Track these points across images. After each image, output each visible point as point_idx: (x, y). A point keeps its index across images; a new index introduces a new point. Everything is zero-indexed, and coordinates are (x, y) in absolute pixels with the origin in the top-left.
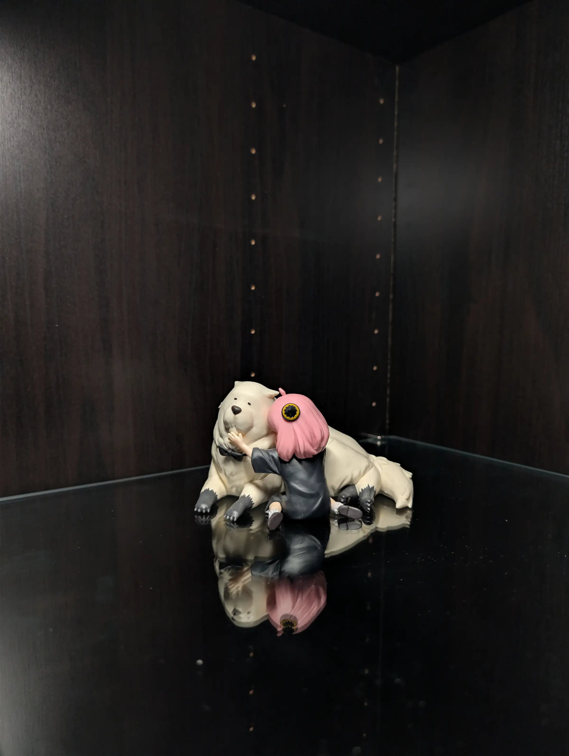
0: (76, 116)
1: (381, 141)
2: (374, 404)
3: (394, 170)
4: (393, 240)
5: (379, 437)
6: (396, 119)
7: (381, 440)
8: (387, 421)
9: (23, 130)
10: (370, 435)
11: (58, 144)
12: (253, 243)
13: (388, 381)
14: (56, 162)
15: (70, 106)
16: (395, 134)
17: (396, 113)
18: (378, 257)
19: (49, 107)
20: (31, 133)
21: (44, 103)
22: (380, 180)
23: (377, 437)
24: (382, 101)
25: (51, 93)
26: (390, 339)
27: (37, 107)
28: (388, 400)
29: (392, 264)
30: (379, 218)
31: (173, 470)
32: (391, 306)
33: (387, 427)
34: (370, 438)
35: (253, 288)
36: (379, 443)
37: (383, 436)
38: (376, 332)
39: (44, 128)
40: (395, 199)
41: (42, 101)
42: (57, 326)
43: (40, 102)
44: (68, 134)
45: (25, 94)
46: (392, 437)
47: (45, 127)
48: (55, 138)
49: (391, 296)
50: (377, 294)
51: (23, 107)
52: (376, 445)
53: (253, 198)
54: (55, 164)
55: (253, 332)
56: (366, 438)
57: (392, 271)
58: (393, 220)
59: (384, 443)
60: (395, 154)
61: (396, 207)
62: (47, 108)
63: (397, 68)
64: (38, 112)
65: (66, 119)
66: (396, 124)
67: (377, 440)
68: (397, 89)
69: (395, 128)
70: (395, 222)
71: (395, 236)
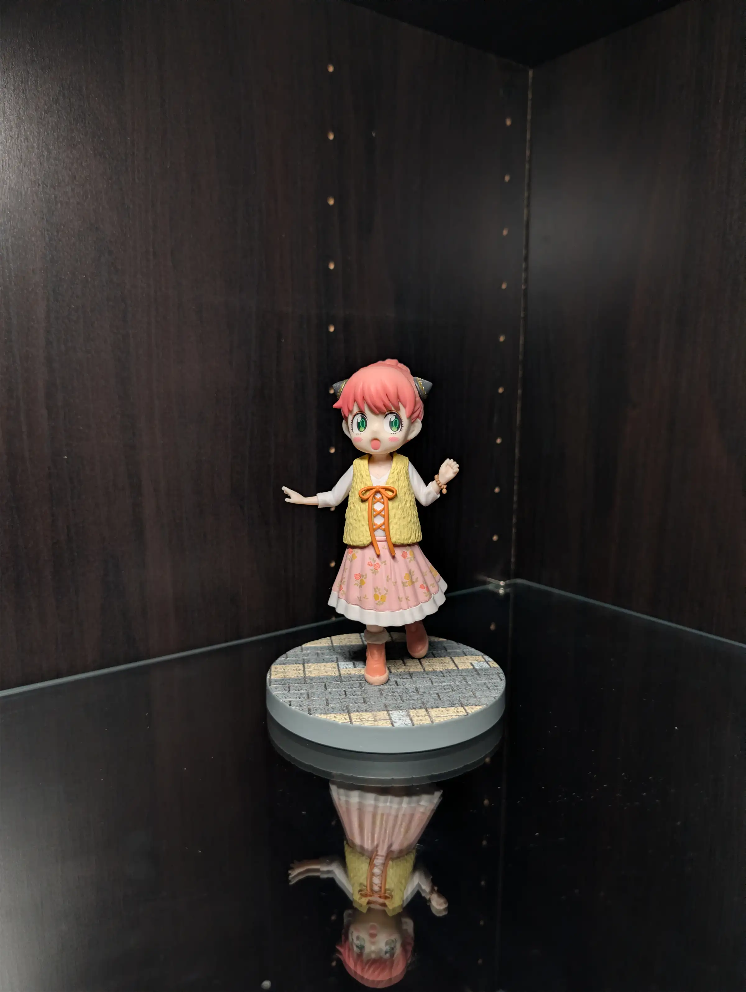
0: (83, 164)
1: (507, 178)
2: (495, 538)
3: (525, 218)
4: (522, 315)
5: (502, 583)
6: (528, 145)
7: (505, 587)
8: (513, 560)
9: (9, 189)
10: (489, 579)
11: (59, 205)
12: (332, 329)
13: (515, 506)
14: (58, 232)
15: (74, 152)
16: (527, 166)
17: (528, 137)
18: (502, 339)
19: (45, 153)
20: (21, 193)
21: (38, 148)
22: (505, 232)
23: (499, 583)
24: (508, 122)
25: (48, 134)
26: (517, 451)
27: (28, 155)
28: (514, 530)
29: (521, 349)
30: (504, 286)
31: (226, 641)
32: (519, 405)
33: (513, 567)
34: (489, 583)
36: (501, 591)
37: (507, 581)
38: (499, 441)
39: (39, 185)
40: (526, 259)
41: (35, 145)
42: (66, 457)
43: (33, 147)
44: (73, 190)
45: (10, 136)
46: (519, 581)
47: (40, 182)
48: (56, 197)
49: (520, 392)
50: (501, 390)
51: (8, 156)
52: (497, 594)
53: (332, 266)
54: (55, 234)
55: (332, 451)
56: (485, 583)
57: (521, 357)
58: (523, 287)
59: (508, 590)
60: (526, 194)
61: (526, 269)
62: (44, 156)
63: (531, 73)
64: (30, 163)
65: (70, 170)
66: (528, 153)
67: (499, 587)
68: (529, 103)
69: (527, 159)
70: (526, 290)
71: (526, 309)
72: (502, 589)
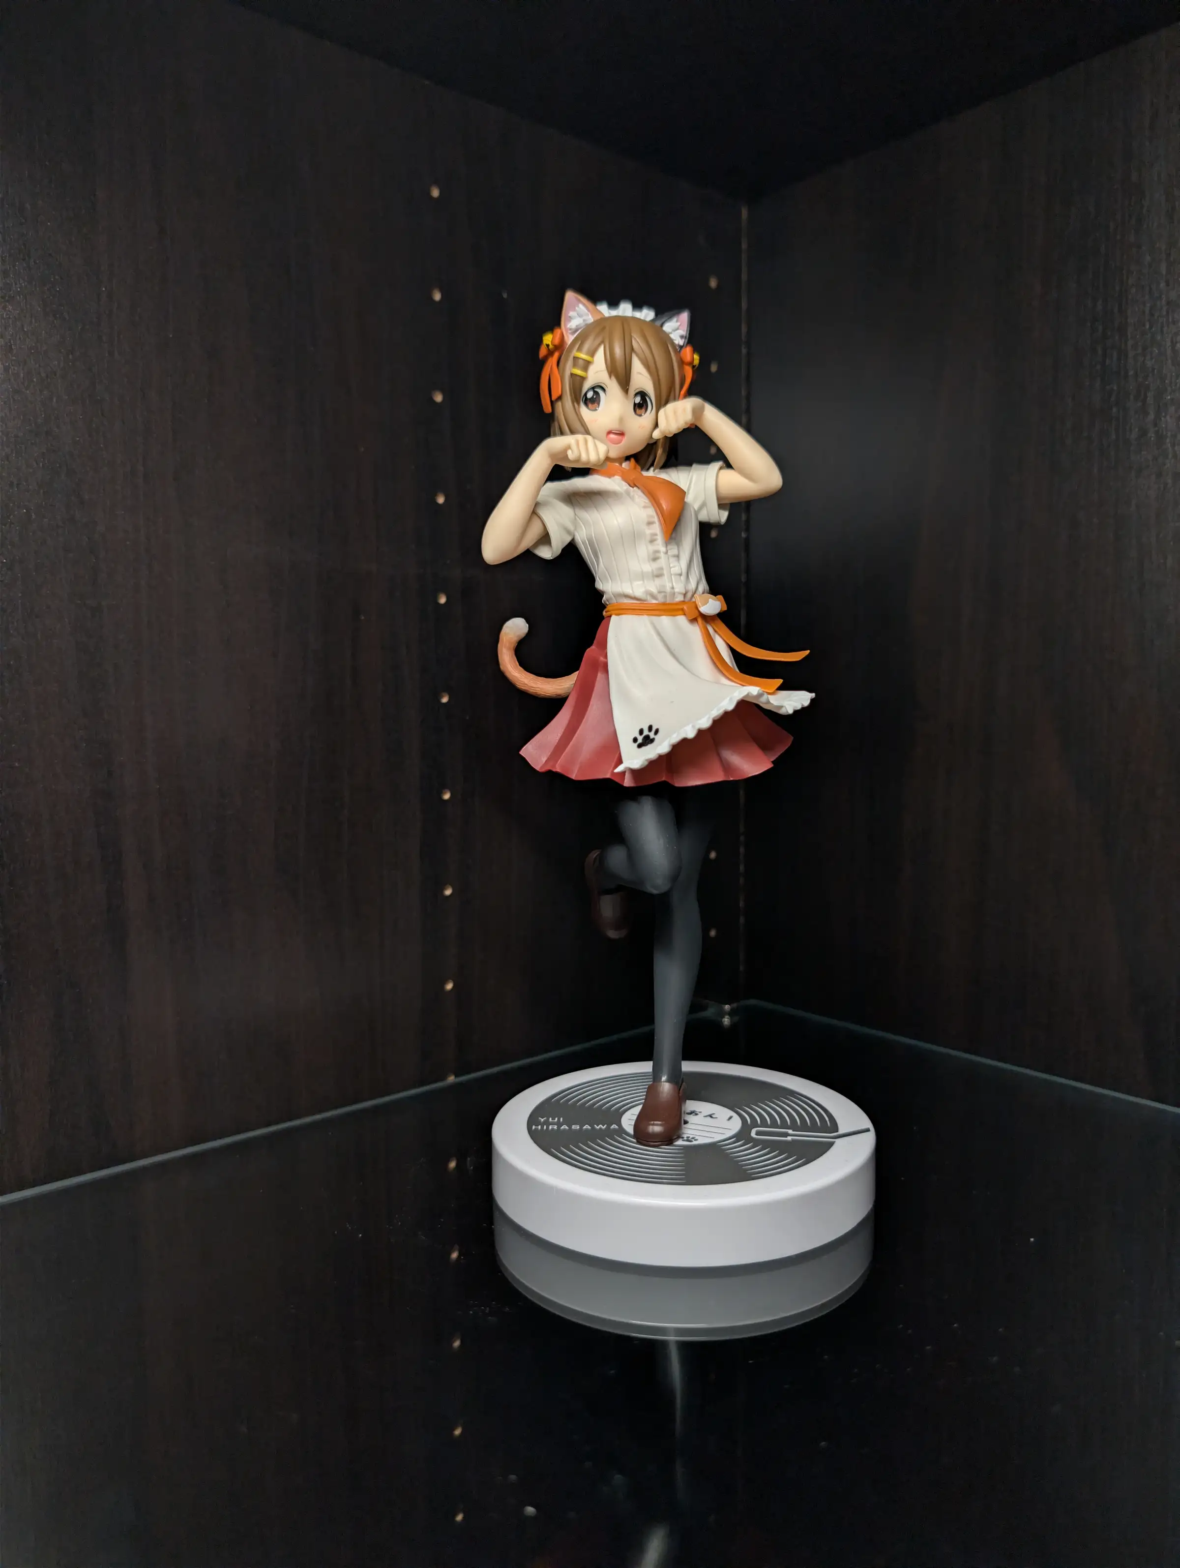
1: (714, 368)
2: (713, 934)
4: (743, 578)
5: (727, 1007)
6: (744, 319)
7: (731, 1014)
8: (742, 967)
10: (706, 1002)
12: (443, 600)
13: (742, 880)
16: (744, 351)
17: (744, 306)
23: (723, 1007)
24: (713, 283)
28: (742, 920)
30: (714, 533)
33: (742, 981)
34: (706, 1007)
35: (445, 700)
36: (726, 1021)
37: (735, 1005)
46: (753, 1002)
52: (719, 1025)
53: (441, 500)
55: (447, 796)
56: (699, 1008)
58: (743, 535)
59: (736, 1019)
60: (744, 393)
63: (745, 213)
66: (744, 329)
67: (722, 1014)
68: (744, 257)
69: (743, 338)
70: (747, 541)
71: (748, 570)
72: (728, 1018)
